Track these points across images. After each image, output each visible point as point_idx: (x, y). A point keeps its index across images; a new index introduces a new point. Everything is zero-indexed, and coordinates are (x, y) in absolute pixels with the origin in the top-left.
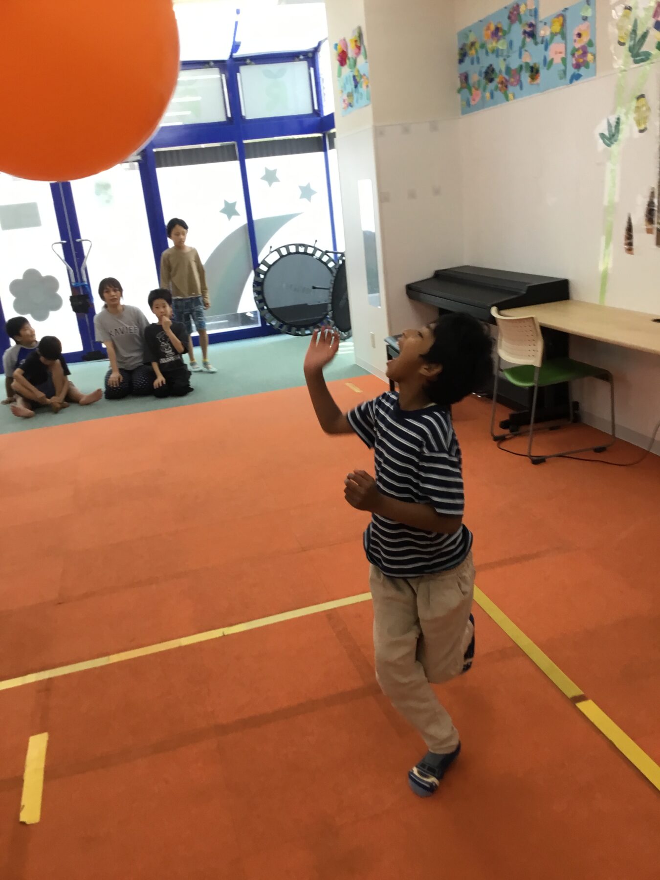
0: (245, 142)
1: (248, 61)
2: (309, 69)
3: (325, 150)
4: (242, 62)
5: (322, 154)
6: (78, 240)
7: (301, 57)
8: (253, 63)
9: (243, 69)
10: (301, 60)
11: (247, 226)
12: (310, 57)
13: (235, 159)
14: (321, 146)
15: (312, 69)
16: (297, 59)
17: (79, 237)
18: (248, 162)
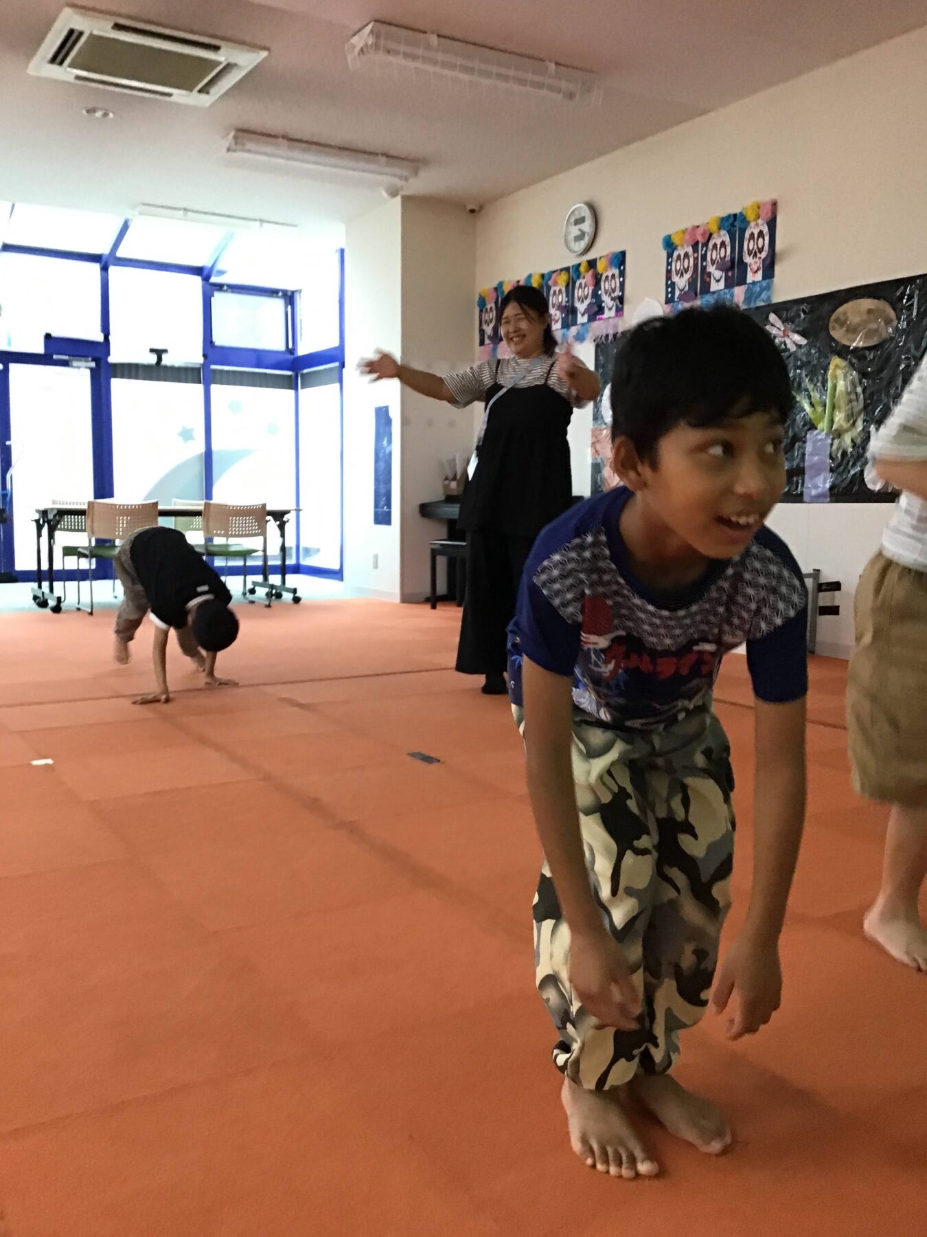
0: (213, 367)
1: (225, 288)
2: (286, 307)
3: (296, 389)
4: (218, 288)
5: (292, 392)
6: (8, 443)
7: (280, 294)
8: (229, 290)
9: (217, 294)
10: (277, 297)
11: (204, 455)
12: (289, 298)
13: (200, 383)
14: (291, 383)
15: (289, 307)
16: (275, 295)
17: (9, 439)
18: (215, 388)
